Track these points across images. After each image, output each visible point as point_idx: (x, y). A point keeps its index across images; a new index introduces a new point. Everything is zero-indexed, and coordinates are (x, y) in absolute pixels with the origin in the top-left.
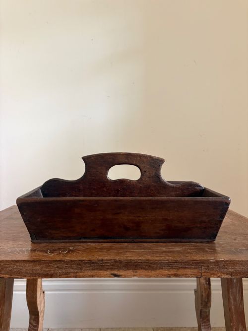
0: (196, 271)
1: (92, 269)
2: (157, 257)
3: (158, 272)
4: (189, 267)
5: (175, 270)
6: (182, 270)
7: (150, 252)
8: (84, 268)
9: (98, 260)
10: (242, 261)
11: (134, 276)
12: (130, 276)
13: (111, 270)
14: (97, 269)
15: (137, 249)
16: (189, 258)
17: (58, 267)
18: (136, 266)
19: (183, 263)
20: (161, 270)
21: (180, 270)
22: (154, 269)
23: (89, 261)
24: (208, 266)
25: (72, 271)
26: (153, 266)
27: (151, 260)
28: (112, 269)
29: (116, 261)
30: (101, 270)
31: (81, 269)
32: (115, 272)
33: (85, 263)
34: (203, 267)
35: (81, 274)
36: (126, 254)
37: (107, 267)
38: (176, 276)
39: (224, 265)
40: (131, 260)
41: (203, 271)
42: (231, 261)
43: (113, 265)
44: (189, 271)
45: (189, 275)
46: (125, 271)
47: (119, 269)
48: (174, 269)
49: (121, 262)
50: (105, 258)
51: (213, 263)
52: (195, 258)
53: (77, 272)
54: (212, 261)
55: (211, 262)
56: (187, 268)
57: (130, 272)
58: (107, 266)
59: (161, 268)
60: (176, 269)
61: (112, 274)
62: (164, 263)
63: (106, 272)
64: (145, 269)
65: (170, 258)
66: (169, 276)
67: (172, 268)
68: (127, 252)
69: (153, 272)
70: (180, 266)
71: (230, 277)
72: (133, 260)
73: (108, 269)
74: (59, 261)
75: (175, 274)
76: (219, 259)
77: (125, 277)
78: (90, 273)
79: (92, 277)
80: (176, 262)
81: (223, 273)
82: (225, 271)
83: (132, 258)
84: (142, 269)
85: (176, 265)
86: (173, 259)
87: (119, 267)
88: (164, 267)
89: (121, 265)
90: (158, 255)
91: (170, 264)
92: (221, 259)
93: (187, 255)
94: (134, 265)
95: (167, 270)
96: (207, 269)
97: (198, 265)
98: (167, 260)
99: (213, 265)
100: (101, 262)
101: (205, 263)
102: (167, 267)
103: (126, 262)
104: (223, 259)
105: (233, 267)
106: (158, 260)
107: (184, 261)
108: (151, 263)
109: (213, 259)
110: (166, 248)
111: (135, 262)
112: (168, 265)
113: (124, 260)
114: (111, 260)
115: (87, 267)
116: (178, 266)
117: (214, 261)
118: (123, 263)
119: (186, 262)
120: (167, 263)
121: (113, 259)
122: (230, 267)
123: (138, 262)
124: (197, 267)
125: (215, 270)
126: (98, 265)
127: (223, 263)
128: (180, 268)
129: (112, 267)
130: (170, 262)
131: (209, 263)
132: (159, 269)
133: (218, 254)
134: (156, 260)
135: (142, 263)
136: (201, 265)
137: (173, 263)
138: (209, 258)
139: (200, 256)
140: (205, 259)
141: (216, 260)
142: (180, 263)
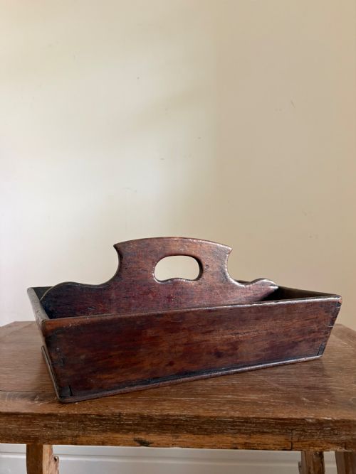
0: (281, 439)
1: (104, 431)
2: (215, 410)
3: (215, 438)
4: (270, 431)
5: (245, 436)
6: (258, 436)
7: (203, 402)
8: (89, 428)
9: (113, 415)
11: (174, 445)
12: (167, 445)
13: (135, 433)
14: (111, 430)
15: (184, 395)
16: (270, 415)
17: (46, 426)
18: (177, 426)
19: (259, 423)
20: (220, 435)
21: (255, 436)
22: (208, 433)
23: (97, 415)
24: (304, 431)
25: (69, 432)
26: (206, 426)
27: (204, 417)
28: (136, 431)
29: (142, 417)
30: (117, 432)
31: (84, 429)
32: (142, 437)
33: (91, 420)
34: (295, 432)
35: (84, 439)
36: (162, 405)
37: (127, 427)
38: (247, 446)
39: (332, 429)
40: (168, 415)
41: (295, 439)
42: (344, 421)
43: (138, 425)
44: (268, 439)
45: (271, 446)
46: (159, 435)
47: (148, 430)
48: (243, 434)
49: (151, 418)
50: (125, 412)
51: (312, 424)
52: (281, 415)
53: (76, 436)
54: (310, 421)
55: (308, 423)
56: (267, 433)
57: (167, 438)
58: (128, 425)
59: (220, 432)
60: (246, 434)
61: (136, 440)
62: (225, 422)
63: (125, 436)
64: (192, 432)
65: (237, 414)
66: (234, 446)
67: (240, 432)
68: (165, 400)
69: (207, 439)
70: (255, 429)
71: (343, 450)
72: (171, 416)
73: (129, 430)
74: (49, 415)
75: (246, 443)
76: (322, 418)
77: (158, 445)
78: (102, 437)
79: (103, 444)
80: (247, 421)
81: (331, 443)
82: (335, 439)
83: (171, 413)
84: (187, 431)
85: (247, 426)
86: (240, 415)
87: (147, 427)
88: (226, 429)
89: (151, 424)
90: (217, 408)
91: (237, 425)
92: (326, 418)
93: (267, 409)
94: (173, 425)
95: (230, 435)
96: (301, 435)
97: (286, 427)
98: (231, 418)
99: (313, 428)
100: (118, 419)
101: (298, 425)
102: (231, 429)
103: (159, 420)
104: (330, 419)
105: (348, 433)
106: (216, 417)
107: (261, 421)
108: (203, 423)
109: (312, 417)
110: (233, 395)
111: (175, 420)
112: (232, 426)
113: (156, 416)
114: (135, 414)
115: (94, 426)
116: (250, 430)
117: (314, 420)
118: (155, 421)
119: (264, 422)
120: (230, 422)
121: (139, 414)
122: (344, 433)
123: (182, 420)
124: (284, 431)
125: (316, 437)
126: (112, 424)
127: (331, 425)
128: (253, 432)
129: (136, 427)
130: (236, 422)
131: (304, 425)
132: (218, 433)
133: (322, 408)
134: (211, 417)
135: (186, 421)
136: (291, 428)
137: (241, 422)
138: (305, 416)
139: (290, 411)
140: (298, 418)
141: (317, 420)
142: (254, 423)
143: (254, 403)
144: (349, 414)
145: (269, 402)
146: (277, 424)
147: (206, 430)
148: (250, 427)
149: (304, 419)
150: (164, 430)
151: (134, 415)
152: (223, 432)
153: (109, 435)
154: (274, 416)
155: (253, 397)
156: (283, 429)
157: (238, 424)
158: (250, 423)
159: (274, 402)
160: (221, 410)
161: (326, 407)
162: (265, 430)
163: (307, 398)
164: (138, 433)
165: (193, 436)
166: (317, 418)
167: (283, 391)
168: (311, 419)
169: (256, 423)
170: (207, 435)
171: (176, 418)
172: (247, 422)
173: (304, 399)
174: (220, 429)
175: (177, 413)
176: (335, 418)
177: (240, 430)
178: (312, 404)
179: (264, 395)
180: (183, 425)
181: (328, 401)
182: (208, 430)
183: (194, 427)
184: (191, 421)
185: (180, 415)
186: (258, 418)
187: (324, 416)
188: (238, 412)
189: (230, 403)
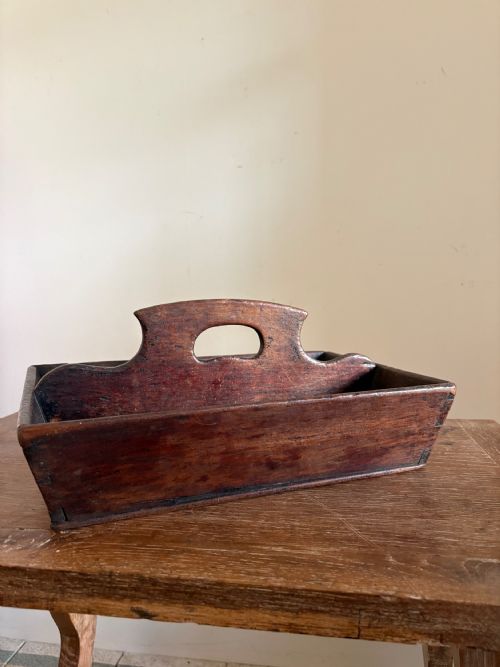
0: (344, 621)
1: (90, 595)
2: (249, 574)
3: (245, 615)
4: (327, 609)
5: (290, 614)
6: (310, 615)
8: (69, 590)
9: (101, 574)
10: (474, 606)
11: (186, 620)
12: (177, 620)
13: (132, 601)
14: (99, 594)
16: (329, 586)
17: (11, 583)
18: (192, 594)
19: (310, 598)
20: (253, 611)
21: (304, 616)
22: (237, 608)
23: (80, 574)
24: (378, 612)
25: (42, 594)
26: (232, 597)
27: (230, 584)
28: (133, 598)
29: (142, 579)
30: (108, 597)
31: (63, 591)
32: (143, 606)
33: (72, 579)
34: (364, 614)
37: (121, 592)
38: (293, 629)
39: (422, 614)
40: (178, 579)
41: (364, 623)
42: (441, 603)
43: (136, 589)
44: (326, 621)
45: (328, 631)
46: (165, 605)
47: (150, 598)
48: (287, 611)
49: (154, 582)
50: (119, 569)
51: (392, 604)
52: (346, 588)
53: (53, 600)
54: (388, 599)
55: (385, 602)
56: (322, 612)
57: (177, 609)
58: (122, 589)
59: (253, 606)
60: (292, 612)
61: (133, 610)
62: (260, 593)
63: (118, 603)
64: (213, 605)
65: (278, 582)
66: (274, 627)
67: (282, 608)
69: (235, 614)
70: (304, 606)
71: (438, 644)
72: (183, 580)
73: (124, 597)
74: (14, 568)
75: (291, 624)
76: (408, 596)
77: (166, 619)
78: (87, 602)
79: (89, 612)
80: (292, 593)
81: (420, 634)
82: (426, 627)
83: (184, 575)
84: (206, 603)
85: (293, 601)
86: (284, 585)
87: (149, 594)
88: (262, 603)
89: (154, 590)
90: (252, 570)
91: (278, 599)
92: (413, 597)
93: (328, 575)
94: (186, 593)
95: (268, 612)
96: (374, 619)
97: (351, 606)
98: (269, 587)
99: (392, 609)
100: (108, 580)
101: (369, 604)
102: (270, 604)
103: (166, 584)
104: (419, 598)
105: (446, 620)
106: (247, 586)
107: (313, 594)
108: (229, 592)
109: (391, 593)
110: (285, 547)
111: (188, 586)
112: (271, 600)
113: (161, 578)
115: (76, 588)
116: (297, 606)
117: (394, 599)
118: (160, 586)
119: (318, 597)
120: (268, 593)
121: (138, 574)
122: (440, 620)
123: (197, 587)
124: (348, 611)
125: (396, 623)
126: (101, 586)
127: (420, 607)
128: (302, 610)
129: (133, 592)
130: (277, 594)
131: (379, 605)
132: (250, 608)
133: (411, 578)
134: (242, 585)
135: (205, 588)
136: (358, 607)
137: (285, 595)
138: (381, 591)
139: (362, 581)
140: (370, 593)
141: (399, 598)
142: (303, 597)
143: (313, 563)
144: (452, 590)
145: (336, 561)
146: (336, 600)
147: (233, 602)
148: (297, 602)
149: (378, 596)
150: (174, 599)
151: (131, 576)
152: (258, 607)
153: (97, 600)
154: (334, 588)
155: (314, 551)
156: (346, 608)
157: (279, 596)
158: (298, 596)
159: (342, 562)
160: (258, 574)
161: (419, 575)
162: (319, 608)
163: (395, 557)
164: (137, 601)
165: (214, 610)
166: (400, 595)
167: (362, 541)
168: (390, 596)
169: (306, 597)
170: (235, 609)
171: (189, 583)
172: (293, 595)
173: (391, 560)
174: (252, 603)
175: (193, 576)
176: (427, 598)
177: (282, 605)
178: (399, 568)
179: (332, 549)
180: (200, 594)
181: (427, 564)
182: (236, 603)
183: (216, 597)
184: (211, 588)
185: (196, 580)
186: (310, 591)
187: (411, 593)
188: (282, 579)
189: (276, 562)
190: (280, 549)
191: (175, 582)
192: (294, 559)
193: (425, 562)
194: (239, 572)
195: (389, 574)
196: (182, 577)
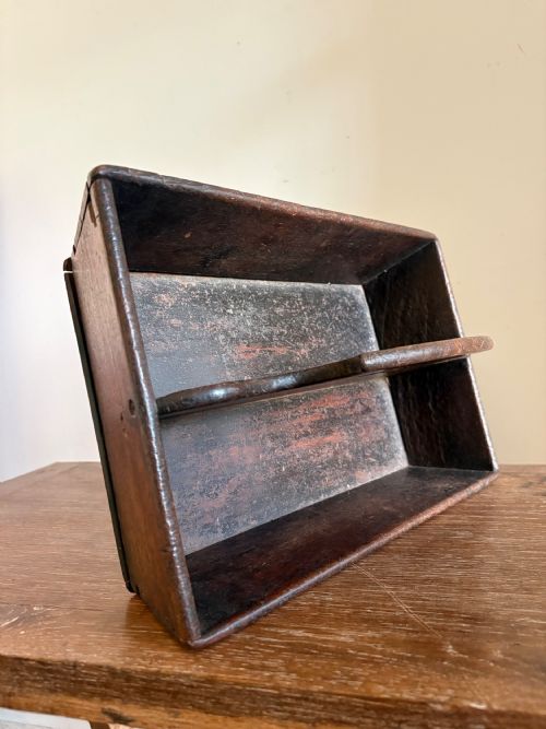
1: (53, 691)
2: (251, 667)
4: (355, 720)
6: (329, 727)
8: (28, 683)
9: (64, 664)
13: (103, 700)
14: (64, 690)
18: (175, 694)
19: (330, 703)
20: (255, 720)
26: (227, 700)
27: (224, 682)
28: (104, 697)
29: (113, 672)
30: (74, 694)
31: (20, 684)
32: (115, 707)
33: (31, 669)
34: (406, 727)
35: (23, 701)
36: (161, 647)
37: (89, 688)
40: (158, 673)
42: (515, 715)
43: (106, 685)
46: (144, 707)
47: (125, 697)
48: (301, 721)
49: (128, 676)
50: (83, 660)
51: (445, 715)
52: (381, 691)
53: (10, 695)
54: (439, 707)
55: (435, 711)
56: (347, 723)
57: (158, 714)
58: (89, 684)
60: (307, 722)
61: (105, 712)
62: (264, 695)
63: (86, 703)
64: (201, 709)
65: (287, 680)
67: (293, 717)
69: (232, 723)
70: (323, 715)
72: (164, 675)
73: (93, 694)
76: (466, 704)
77: (145, 725)
78: (50, 699)
79: (53, 712)
80: (306, 697)
84: (193, 706)
85: (307, 708)
86: (295, 685)
87: (123, 692)
88: (266, 709)
89: (128, 687)
90: (257, 662)
91: (286, 704)
92: (474, 705)
93: (358, 671)
94: (169, 692)
95: (275, 721)
97: (386, 716)
98: (275, 687)
99: (445, 721)
100: (73, 672)
101: (412, 714)
102: (277, 710)
103: (143, 680)
104: (483, 707)
106: (244, 685)
107: (335, 699)
108: (223, 693)
109: (443, 699)
110: (308, 630)
111: (170, 684)
112: (278, 704)
113: (137, 672)
114: (101, 667)
115: (35, 681)
116: (313, 714)
117: (447, 708)
118: (136, 682)
119: (341, 703)
120: (273, 696)
121: (108, 667)
123: (182, 684)
124: (383, 723)
126: (65, 679)
127: (485, 719)
128: (319, 720)
129: (103, 689)
130: (286, 697)
131: (425, 715)
132: (251, 715)
133: (476, 676)
134: (237, 684)
135: (192, 687)
136: (396, 718)
137: (297, 698)
138: (430, 696)
139: (404, 680)
140: (413, 698)
141: (455, 707)
142: (320, 702)
143: (341, 654)
144: (533, 696)
145: (372, 651)
146: (367, 708)
147: (228, 707)
148: (313, 708)
149: (424, 703)
150: (154, 700)
151: (98, 668)
152: (261, 715)
153: (61, 698)
154: (363, 692)
155: (345, 636)
156: (381, 719)
157: (289, 700)
158: (314, 701)
159: (381, 653)
160: (264, 668)
161: (486, 671)
162: (344, 718)
163: (456, 646)
164: (109, 700)
165: (204, 715)
166: (452, 703)
167: (414, 624)
168: (442, 704)
169: (324, 702)
170: (231, 716)
171: (171, 679)
172: (306, 699)
173: (450, 649)
174: (254, 709)
175: (177, 670)
176: (496, 707)
177: (295, 713)
178: (458, 662)
179: (370, 633)
180: (186, 694)
181: (501, 656)
182: (233, 708)
183: (207, 698)
184: (198, 687)
185: (180, 675)
186: (329, 694)
187: (472, 700)
188: (294, 676)
189: (292, 651)
190: (299, 633)
191: (153, 678)
192: (315, 647)
193: (498, 654)
194: (239, 664)
195: (445, 671)
196: (163, 671)
